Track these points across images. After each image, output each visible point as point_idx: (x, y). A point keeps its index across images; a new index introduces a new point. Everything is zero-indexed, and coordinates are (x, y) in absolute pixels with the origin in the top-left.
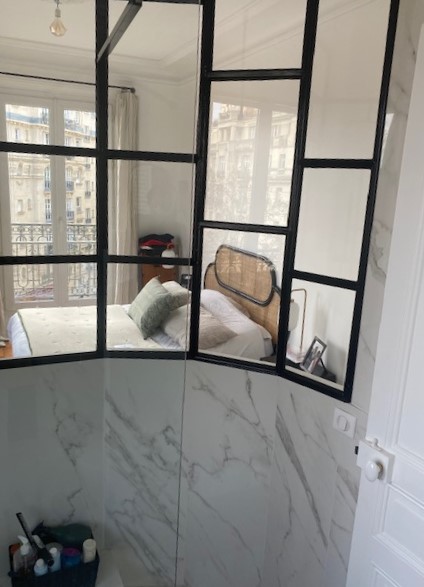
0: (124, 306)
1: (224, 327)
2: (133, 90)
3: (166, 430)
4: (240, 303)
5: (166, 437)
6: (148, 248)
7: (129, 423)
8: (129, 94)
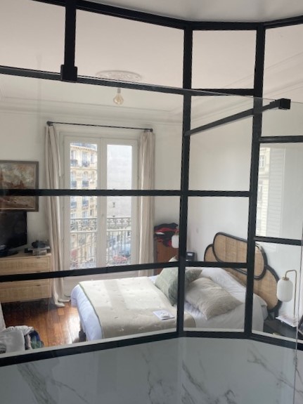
0: (150, 278)
1: (232, 297)
2: (151, 130)
3: (228, 393)
4: (237, 276)
5: (228, 399)
6: (161, 233)
7: (200, 387)
8: (149, 133)
